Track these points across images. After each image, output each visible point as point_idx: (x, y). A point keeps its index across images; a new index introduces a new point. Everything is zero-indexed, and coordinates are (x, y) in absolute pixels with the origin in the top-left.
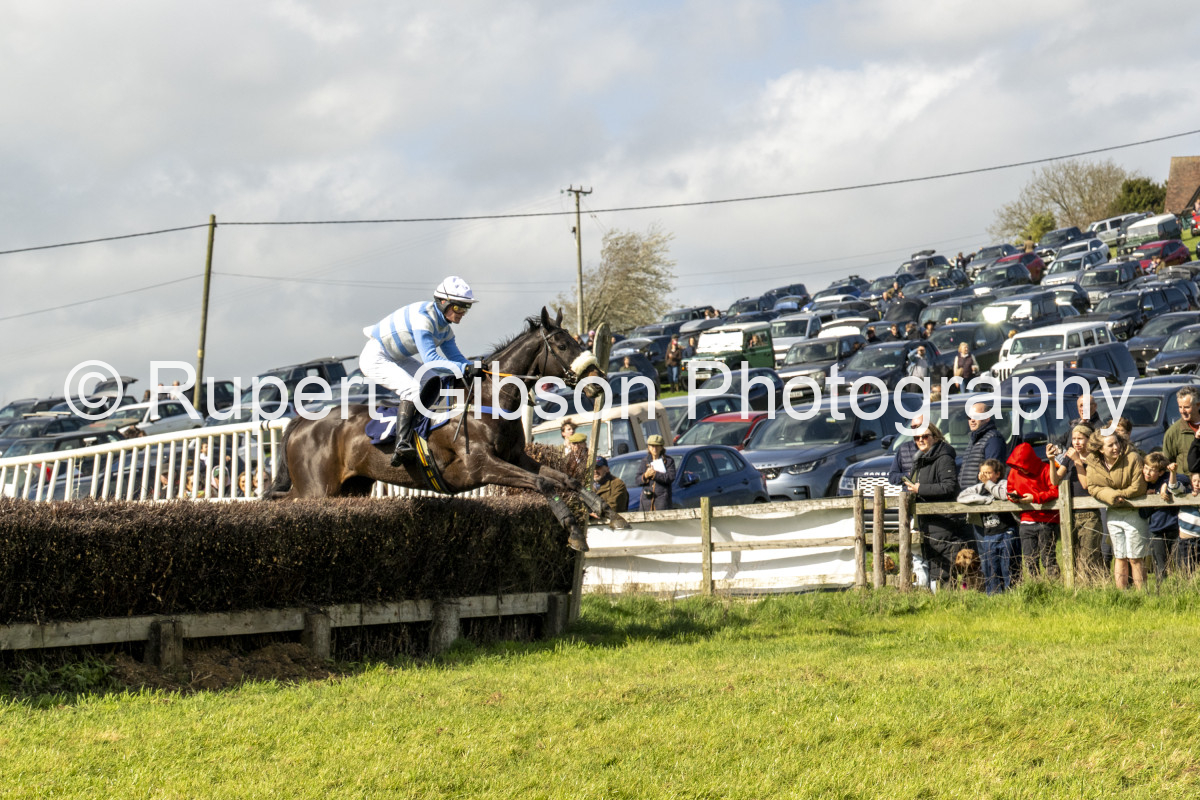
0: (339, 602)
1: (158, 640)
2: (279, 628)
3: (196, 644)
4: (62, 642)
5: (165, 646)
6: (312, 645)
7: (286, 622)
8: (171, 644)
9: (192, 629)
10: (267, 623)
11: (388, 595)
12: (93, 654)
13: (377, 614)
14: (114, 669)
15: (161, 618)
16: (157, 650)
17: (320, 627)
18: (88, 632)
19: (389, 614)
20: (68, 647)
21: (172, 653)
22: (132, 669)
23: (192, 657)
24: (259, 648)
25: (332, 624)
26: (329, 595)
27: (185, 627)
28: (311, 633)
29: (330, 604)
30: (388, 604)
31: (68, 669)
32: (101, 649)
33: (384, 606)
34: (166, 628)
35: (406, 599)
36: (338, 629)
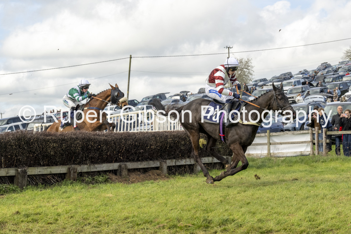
0: (169, 159)
1: (121, 169)
2: (153, 166)
3: (131, 170)
4: (95, 170)
5: (123, 171)
6: (162, 171)
7: (155, 164)
8: (124, 170)
9: (130, 166)
10: (150, 165)
11: (182, 157)
12: (103, 173)
13: (180, 162)
14: (109, 177)
15: (122, 163)
16: (121, 172)
17: (164, 166)
18: (102, 167)
19: (183, 162)
20: (97, 171)
21: (124, 173)
22: (114, 177)
23: (130, 174)
24: (148, 171)
25: (168, 165)
26: (167, 157)
27: (128, 166)
28: (162, 167)
29: (167, 160)
30: (183, 160)
31: (97, 177)
32: (105, 172)
33: (181, 160)
34: (123, 166)
35: (188, 158)
36: (169, 166)
